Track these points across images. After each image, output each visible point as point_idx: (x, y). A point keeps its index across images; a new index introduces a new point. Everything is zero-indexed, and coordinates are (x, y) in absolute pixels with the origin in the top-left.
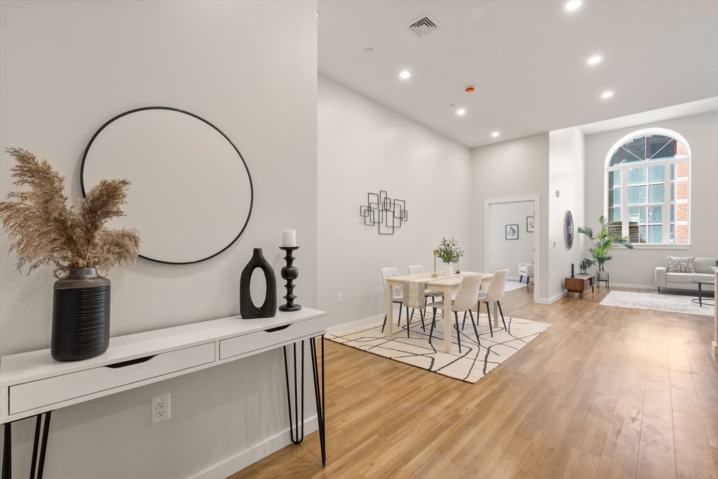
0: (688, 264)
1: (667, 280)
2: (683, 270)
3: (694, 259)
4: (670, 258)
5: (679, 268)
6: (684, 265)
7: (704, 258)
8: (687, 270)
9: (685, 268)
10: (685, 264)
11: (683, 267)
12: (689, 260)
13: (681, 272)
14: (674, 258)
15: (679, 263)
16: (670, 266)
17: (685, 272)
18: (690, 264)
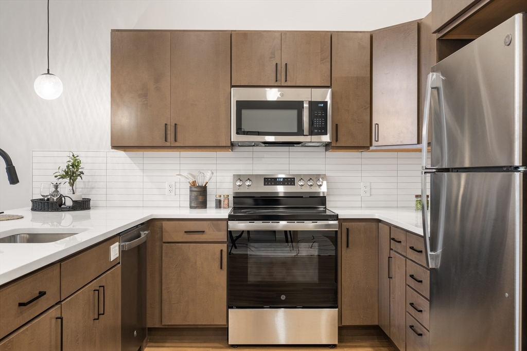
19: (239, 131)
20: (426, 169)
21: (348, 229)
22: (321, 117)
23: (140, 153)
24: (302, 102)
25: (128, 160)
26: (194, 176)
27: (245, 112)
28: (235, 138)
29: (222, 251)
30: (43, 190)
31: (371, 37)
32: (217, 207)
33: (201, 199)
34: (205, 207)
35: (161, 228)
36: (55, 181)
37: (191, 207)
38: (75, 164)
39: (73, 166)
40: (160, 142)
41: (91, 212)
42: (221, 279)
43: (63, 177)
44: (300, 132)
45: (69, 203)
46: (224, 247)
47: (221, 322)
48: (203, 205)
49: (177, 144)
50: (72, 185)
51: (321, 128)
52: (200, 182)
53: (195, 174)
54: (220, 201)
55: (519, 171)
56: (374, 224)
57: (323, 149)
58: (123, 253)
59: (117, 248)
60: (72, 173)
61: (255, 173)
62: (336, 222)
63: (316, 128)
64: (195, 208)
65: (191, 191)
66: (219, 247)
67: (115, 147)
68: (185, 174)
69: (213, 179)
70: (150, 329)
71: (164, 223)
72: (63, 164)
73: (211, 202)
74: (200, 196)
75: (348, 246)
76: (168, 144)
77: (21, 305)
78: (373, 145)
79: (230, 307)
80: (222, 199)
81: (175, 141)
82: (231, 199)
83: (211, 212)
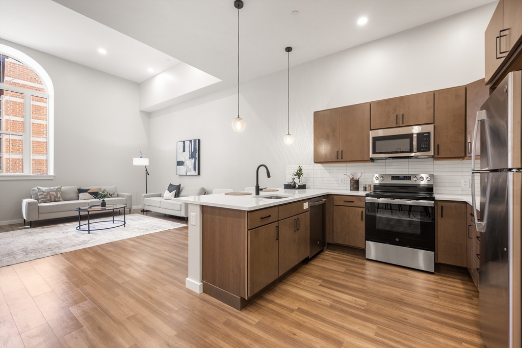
0: (57, 194)
1: (40, 211)
2: (53, 199)
3: (61, 188)
4: (39, 189)
5: (49, 198)
6: (53, 195)
7: (68, 187)
8: (56, 199)
9: (55, 197)
10: (54, 193)
11: (52, 197)
12: (57, 189)
13: (51, 202)
14: (43, 189)
15: (48, 193)
16: (40, 197)
17: (55, 201)
18: (59, 193)
19: (374, 152)
20: (473, 170)
21: (442, 206)
22: (426, 141)
23: (327, 165)
24: (412, 134)
25: (323, 168)
26: (353, 175)
27: (378, 143)
28: (371, 155)
29: (362, 211)
30: (289, 180)
31: (466, 89)
32: (364, 191)
33: (355, 186)
34: (358, 190)
35: (333, 198)
36: (293, 177)
37: (351, 190)
38: (300, 170)
39: (299, 171)
40: (336, 160)
41: (307, 190)
42: (362, 225)
43: (295, 175)
44: (411, 151)
45: (297, 186)
46: (364, 210)
47: (362, 246)
48: (357, 189)
49: (343, 160)
50: (299, 179)
51: (426, 148)
52: (356, 178)
53: (353, 173)
54: (366, 188)
55: (513, 172)
56: (463, 205)
57: (432, 159)
58: (310, 207)
59: (307, 205)
60: (299, 174)
61: (387, 173)
62: (433, 202)
63: (422, 148)
64: (352, 190)
65: (351, 182)
66: (361, 210)
67: (315, 162)
68: (348, 174)
69: (363, 176)
70: (329, 244)
71: (334, 196)
72: (296, 170)
73: (361, 188)
74: (355, 184)
75: (442, 216)
76: (338, 160)
77: (261, 218)
78: (467, 155)
79: (366, 240)
80: (367, 186)
81: (342, 159)
82: (372, 187)
83: (361, 193)
